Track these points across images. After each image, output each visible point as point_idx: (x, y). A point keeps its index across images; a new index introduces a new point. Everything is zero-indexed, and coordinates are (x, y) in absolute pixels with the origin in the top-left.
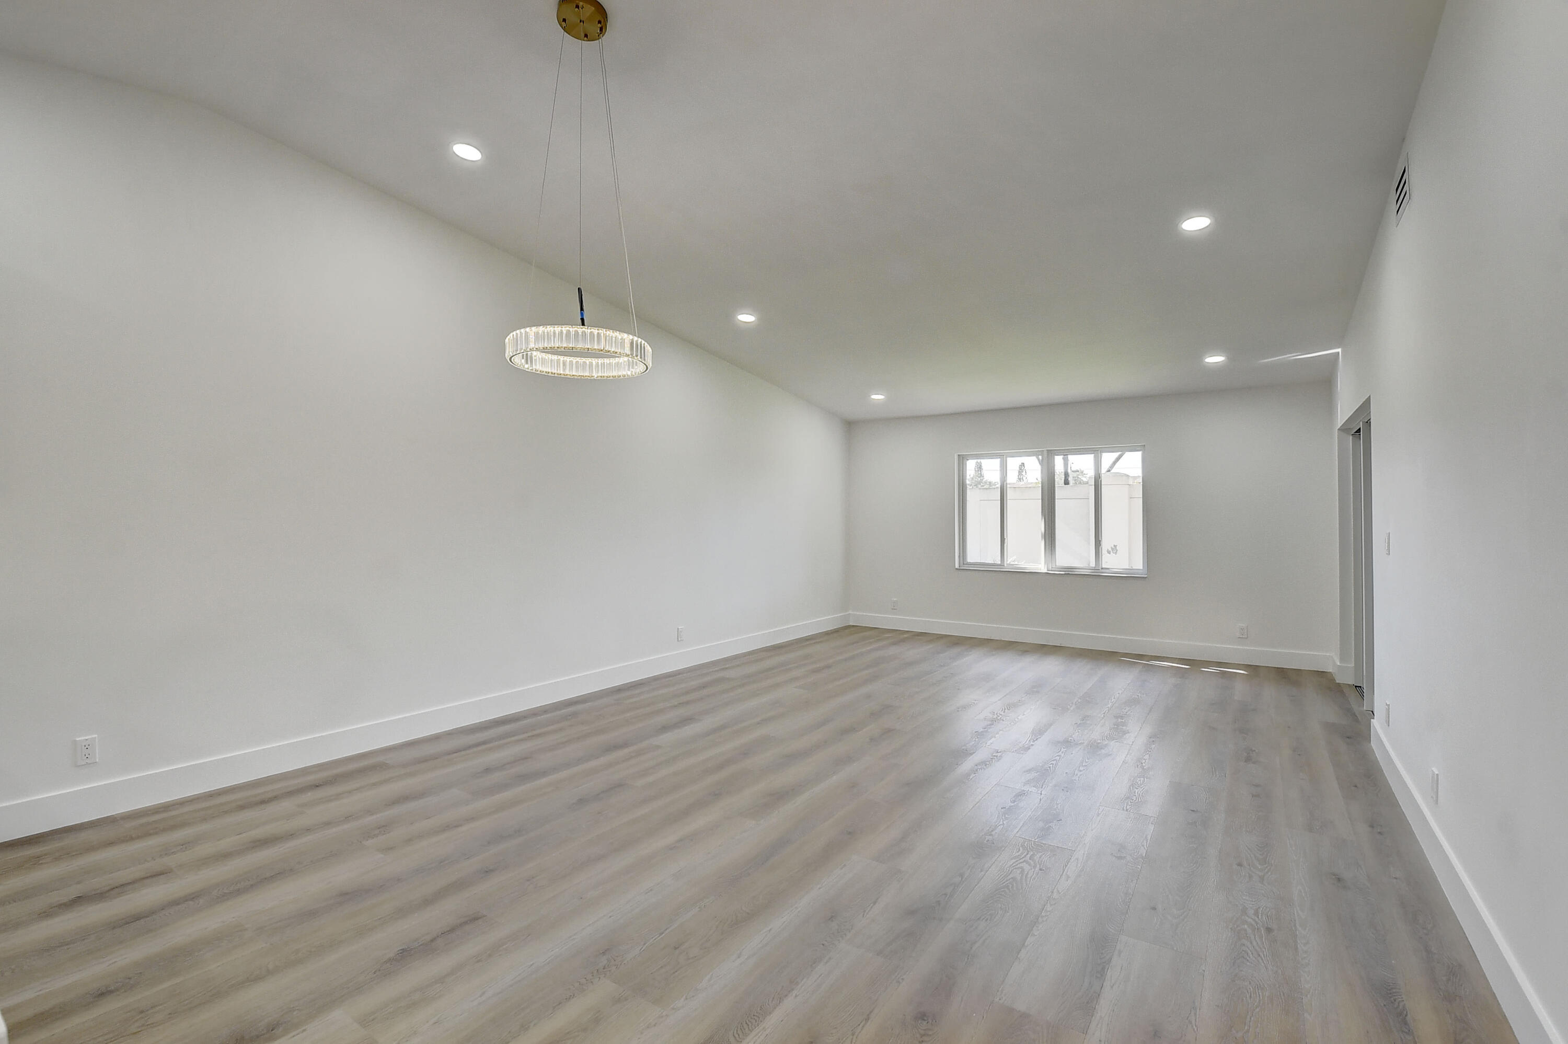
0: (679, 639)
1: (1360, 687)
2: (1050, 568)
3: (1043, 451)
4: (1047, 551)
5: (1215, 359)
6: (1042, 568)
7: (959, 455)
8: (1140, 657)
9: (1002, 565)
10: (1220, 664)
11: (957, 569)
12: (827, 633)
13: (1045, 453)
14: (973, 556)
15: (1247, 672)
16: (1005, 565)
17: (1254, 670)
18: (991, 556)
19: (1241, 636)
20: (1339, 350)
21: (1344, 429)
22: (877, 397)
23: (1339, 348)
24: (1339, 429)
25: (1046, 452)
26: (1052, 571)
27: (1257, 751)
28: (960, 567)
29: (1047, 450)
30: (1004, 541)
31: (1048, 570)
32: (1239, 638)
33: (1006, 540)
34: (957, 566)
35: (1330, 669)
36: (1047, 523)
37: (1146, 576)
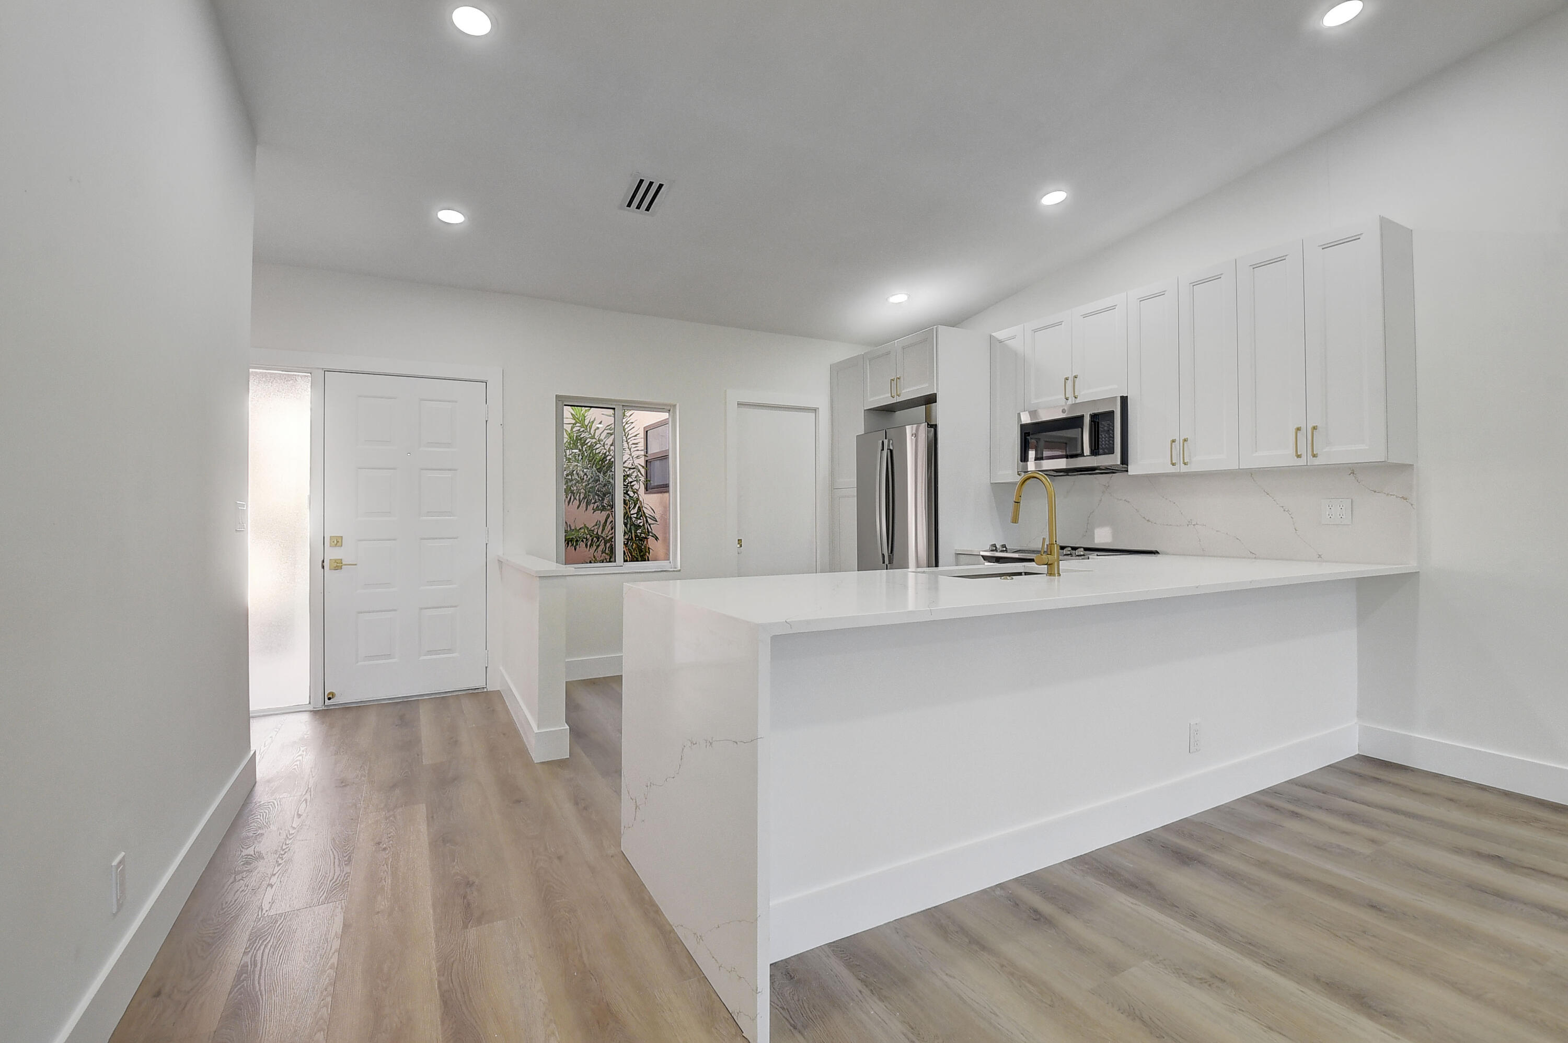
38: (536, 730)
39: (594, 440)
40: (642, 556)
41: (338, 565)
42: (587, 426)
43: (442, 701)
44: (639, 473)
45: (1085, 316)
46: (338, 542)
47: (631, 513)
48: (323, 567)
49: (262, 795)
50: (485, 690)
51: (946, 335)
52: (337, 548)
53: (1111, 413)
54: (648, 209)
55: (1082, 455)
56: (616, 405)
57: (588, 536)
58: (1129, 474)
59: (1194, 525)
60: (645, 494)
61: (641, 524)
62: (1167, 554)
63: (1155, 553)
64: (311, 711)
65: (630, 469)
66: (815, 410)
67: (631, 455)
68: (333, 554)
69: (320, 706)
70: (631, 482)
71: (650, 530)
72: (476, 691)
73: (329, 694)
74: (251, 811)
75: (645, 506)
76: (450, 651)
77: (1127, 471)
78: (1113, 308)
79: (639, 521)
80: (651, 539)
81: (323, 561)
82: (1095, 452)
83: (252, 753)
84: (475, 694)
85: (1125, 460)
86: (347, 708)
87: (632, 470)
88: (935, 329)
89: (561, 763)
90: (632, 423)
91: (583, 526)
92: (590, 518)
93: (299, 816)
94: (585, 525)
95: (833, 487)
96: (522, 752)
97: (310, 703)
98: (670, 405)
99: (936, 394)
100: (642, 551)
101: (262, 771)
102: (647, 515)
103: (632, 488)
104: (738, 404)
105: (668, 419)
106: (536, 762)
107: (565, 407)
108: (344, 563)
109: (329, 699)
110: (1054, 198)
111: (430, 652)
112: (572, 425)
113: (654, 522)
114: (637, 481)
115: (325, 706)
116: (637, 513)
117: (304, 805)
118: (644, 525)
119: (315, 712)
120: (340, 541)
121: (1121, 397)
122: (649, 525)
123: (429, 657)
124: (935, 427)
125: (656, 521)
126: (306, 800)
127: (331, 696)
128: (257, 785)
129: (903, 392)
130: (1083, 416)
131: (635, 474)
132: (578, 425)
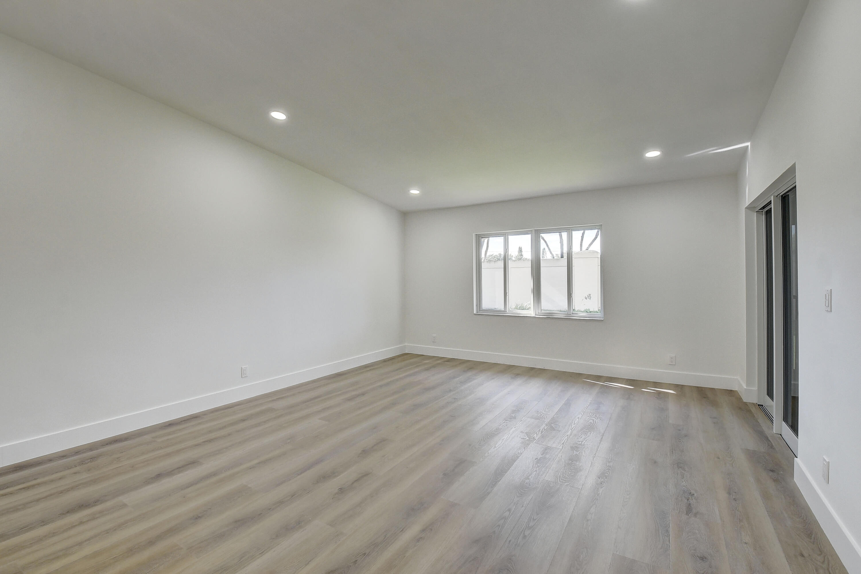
0: (243, 376)
1: (762, 405)
2: (537, 314)
3: (532, 230)
4: (535, 301)
5: (653, 154)
6: (531, 313)
7: (476, 235)
8: (598, 378)
9: (505, 311)
10: (656, 384)
11: (474, 314)
12: (385, 361)
13: (534, 232)
14: (486, 304)
15: (676, 392)
16: (507, 311)
17: (680, 388)
18: (499, 305)
19: (671, 363)
20: (748, 144)
21: (750, 208)
22: (415, 192)
23: (747, 142)
24: (745, 208)
25: (534, 230)
26: (538, 315)
27: (695, 495)
28: (477, 313)
29: (535, 230)
30: (506, 294)
31: (535, 315)
32: (669, 364)
33: (508, 294)
34: (475, 312)
35: (735, 388)
36: (535, 283)
37: (603, 319)
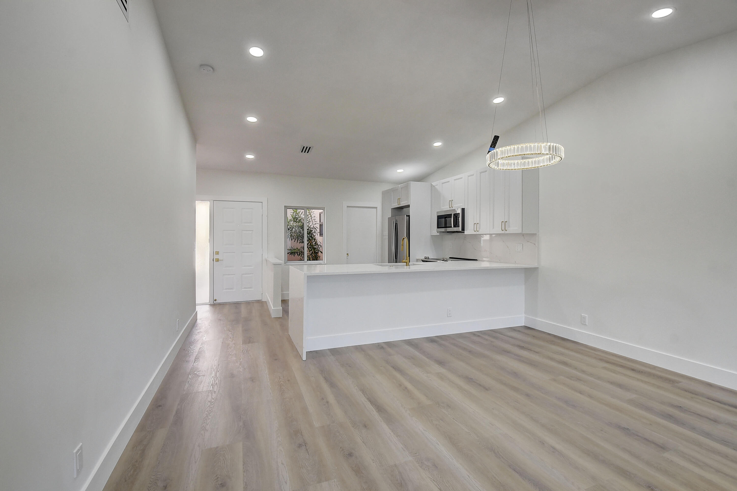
38: (273, 308)
39: (300, 218)
40: (316, 259)
41: (218, 260)
42: (298, 213)
43: (248, 303)
44: (315, 230)
45: (455, 180)
46: (217, 253)
47: (313, 243)
48: (213, 261)
49: (199, 321)
50: (262, 301)
51: (413, 184)
52: (217, 255)
53: (459, 213)
54: (308, 152)
55: (451, 227)
56: (304, 208)
57: (298, 252)
58: (465, 234)
59: (486, 251)
60: (320, 236)
61: (316, 248)
62: (480, 261)
63: (476, 260)
64: (210, 305)
65: (312, 228)
66: (376, 208)
67: (313, 223)
68: (216, 257)
69: (212, 303)
70: (313, 233)
71: (319, 250)
72: (259, 301)
73: (215, 299)
74: (197, 325)
75: (318, 241)
76: (251, 288)
77: (464, 232)
78: (462, 178)
79: (315, 246)
80: (320, 253)
81: (213, 259)
82: (454, 226)
83: (196, 311)
84: (259, 302)
85: (463, 229)
86: (220, 304)
87: (313, 229)
88: (409, 183)
89: (279, 318)
90: (313, 212)
91: (296, 248)
92: (298, 245)
93: (209, 325)
94: (297, 248)
95: (382, 235)
96: (270, 315)
97: (209, 302)
98: (323, 208)
99: (409, 205)
100: (316, 257)
101: (199, 317)
102: (318, 245)
103: (313, 235)
104: (347, 207)
105: (323, 212)
106: (273, 317)
107: (288, 209)
108: (219, 259)
109: (215, 301)
110: (437, 144)
111: (245, 288)
112: (293, 213)
113: (320, 247)
114: (314, 232)
115: (214, 303)
116: (315, 244)
117: (210, 324)
118: (317, 248)
119: (211, 305)
120: (218, 253)
121: (462, 208)
122: (319, 248)
123: (245, 289)
124: (409, 216)
125: (321, 247)
126: (211, 323)
127: (215, 300)
128: (198, 320)
129: (401, 203)
130: (452, 214)
131: (314, 230)
132: (295, 213)
